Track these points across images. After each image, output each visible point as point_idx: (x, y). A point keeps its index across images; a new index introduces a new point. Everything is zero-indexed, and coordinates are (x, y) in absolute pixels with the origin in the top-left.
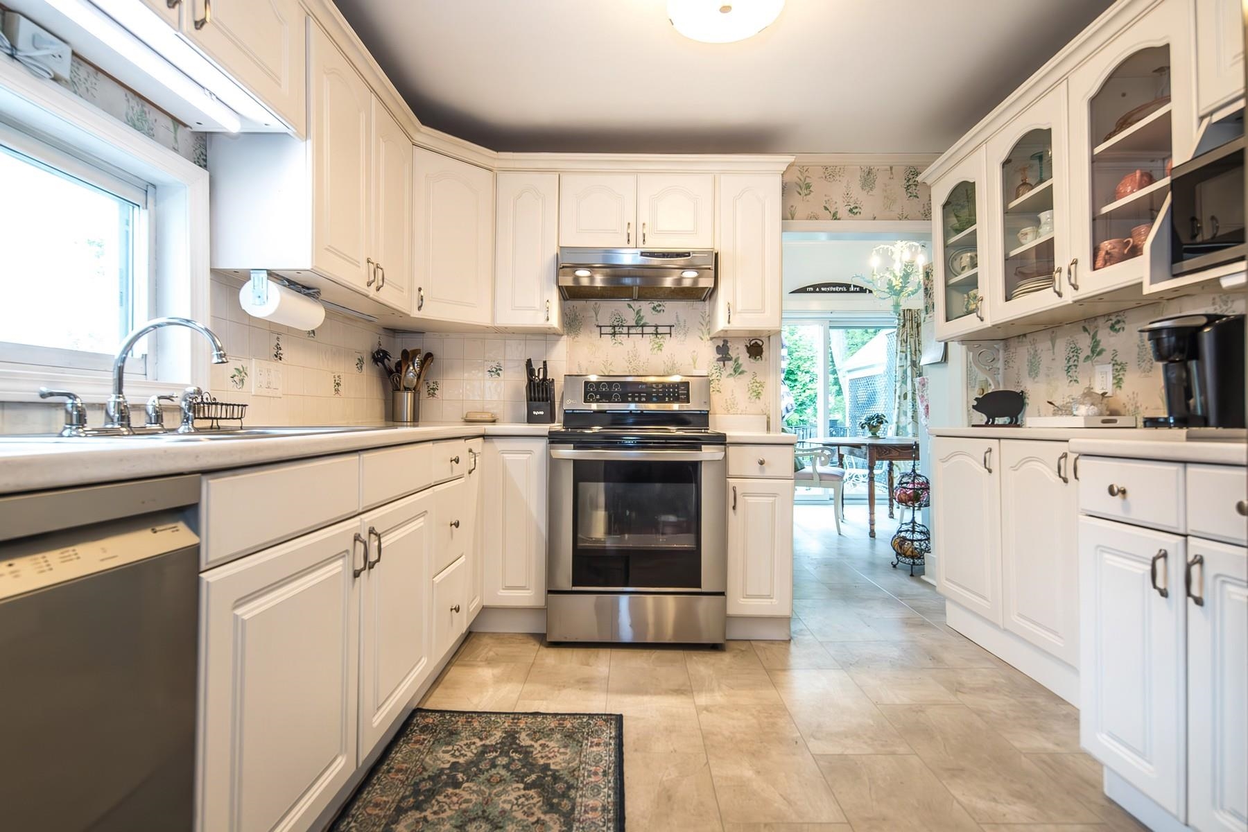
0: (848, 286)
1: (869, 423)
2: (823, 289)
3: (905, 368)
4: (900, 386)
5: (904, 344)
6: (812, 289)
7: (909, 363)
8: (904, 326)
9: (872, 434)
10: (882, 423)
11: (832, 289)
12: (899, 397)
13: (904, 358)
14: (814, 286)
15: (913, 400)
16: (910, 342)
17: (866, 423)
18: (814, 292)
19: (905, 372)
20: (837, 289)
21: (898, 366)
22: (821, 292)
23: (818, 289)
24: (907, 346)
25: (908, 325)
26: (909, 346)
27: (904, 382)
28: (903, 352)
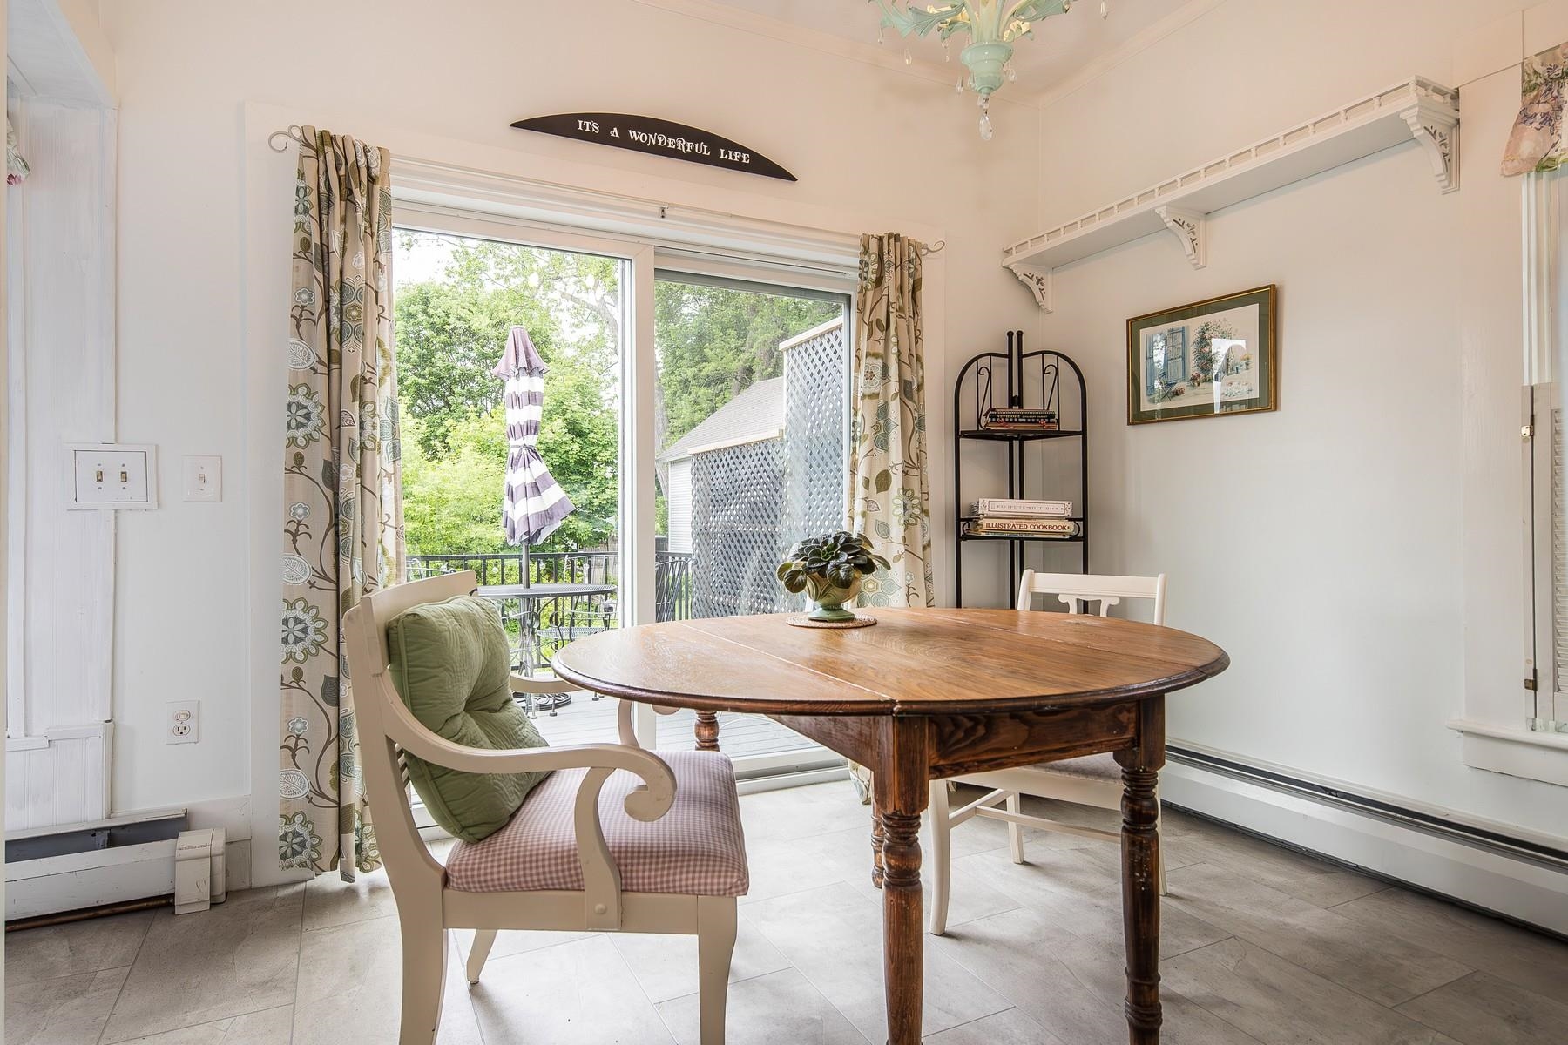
0: (715, 142)
1: (822, 571)
2: (634, 135)
3: (881, 401)
4: (870, 454)
5: (878, 334)
6: (596, 128)
7: (894, 387)
8: (878, 282)
9: (826, 608)
10: (868, 568)
11: (662, 140)
12: (867, 486)
13: (878, 373)
14: (606, 120)
15: (905, 491)
16: (896, 328)
17: (807, 570)
18: (603, 138)
19: (883, 412)
20: (680, 144)
21: (860, 395)
22: (625, 143)
23: (615, 132)
24: (887, 340)
25: (891, 279)
26: (894, 340)
27: (882, 442)
28: (876, 356)
